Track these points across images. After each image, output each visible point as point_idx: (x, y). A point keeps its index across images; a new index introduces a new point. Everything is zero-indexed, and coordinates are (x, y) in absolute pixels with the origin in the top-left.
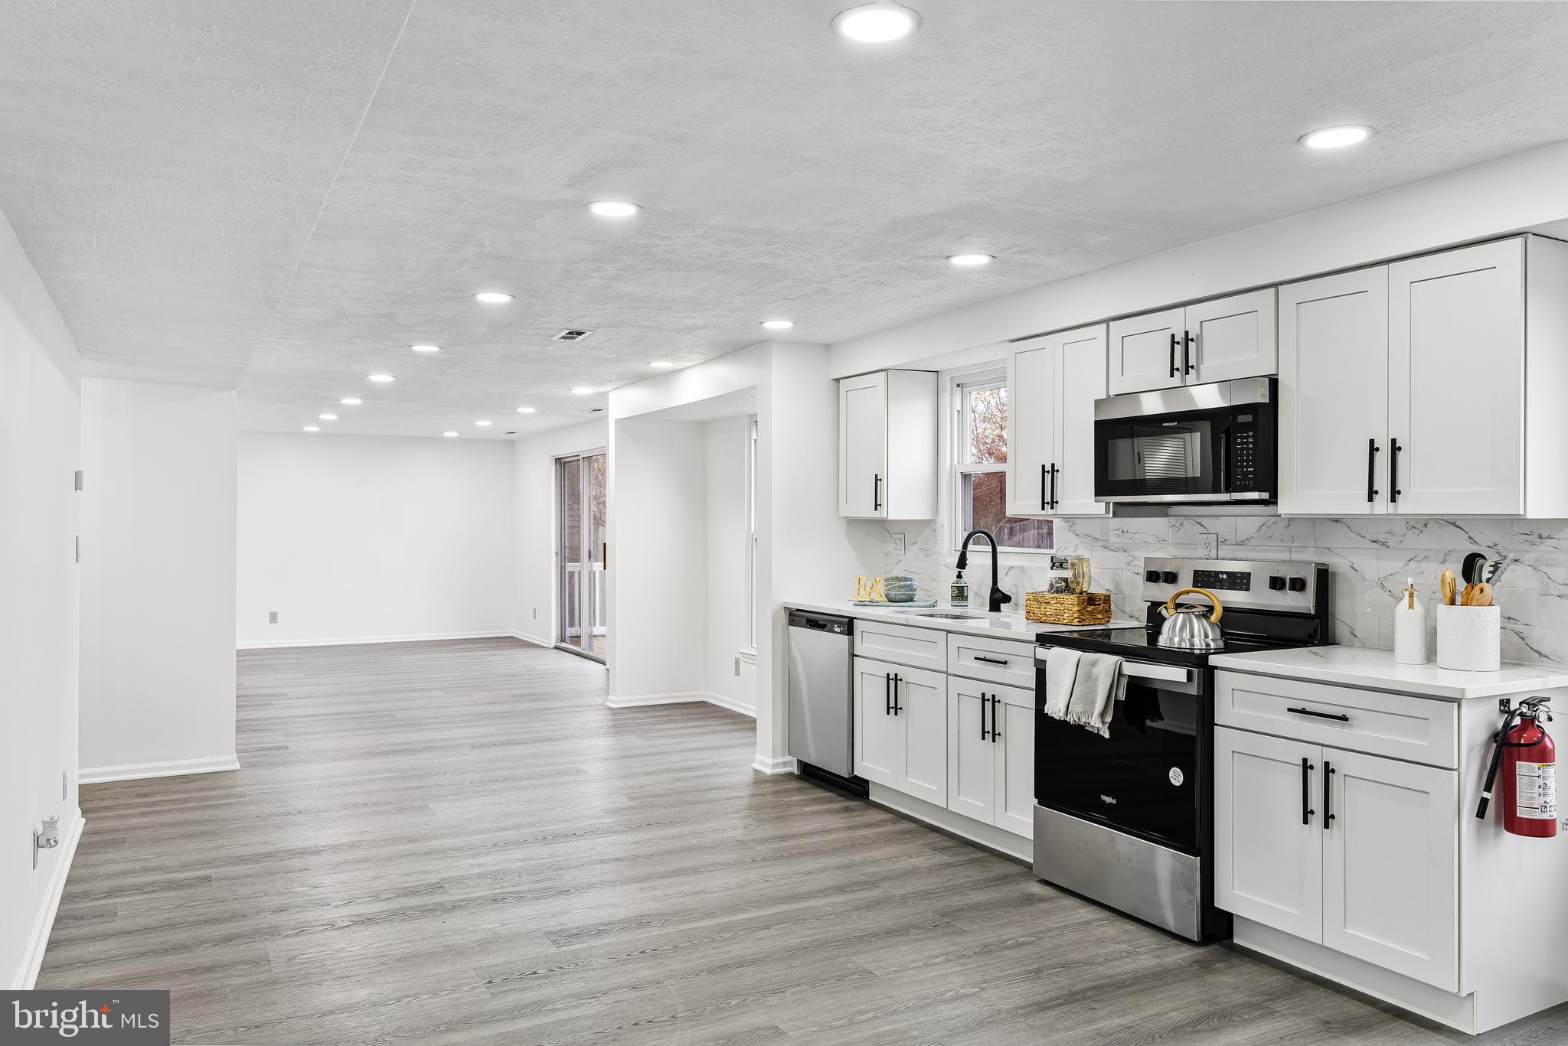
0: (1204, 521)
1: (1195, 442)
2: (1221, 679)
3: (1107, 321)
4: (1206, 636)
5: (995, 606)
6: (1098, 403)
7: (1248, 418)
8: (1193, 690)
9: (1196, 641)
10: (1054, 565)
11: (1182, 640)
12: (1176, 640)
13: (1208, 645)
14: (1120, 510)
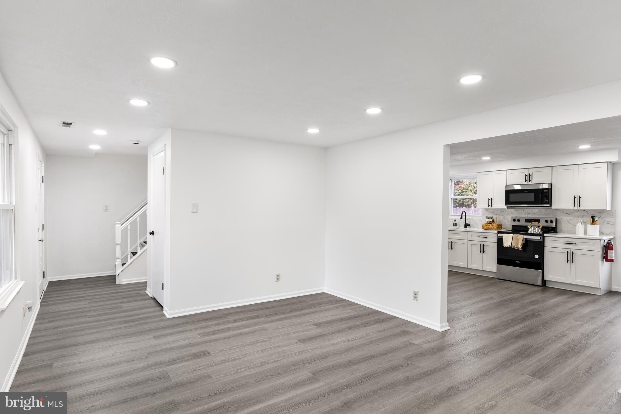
0: (524, 209)
1: (533, 195)
2: (546, 239)
3: (507, 170)
4: (539, 231)
5: (466, 227)
6: (506, 186)
7: (547, 191)
8: (542, 240)
9: (537, 232)
10: (487, 218)
11: (534, 232)
12: (532, 232)
13: (539, 232)
14: (509, 207)
